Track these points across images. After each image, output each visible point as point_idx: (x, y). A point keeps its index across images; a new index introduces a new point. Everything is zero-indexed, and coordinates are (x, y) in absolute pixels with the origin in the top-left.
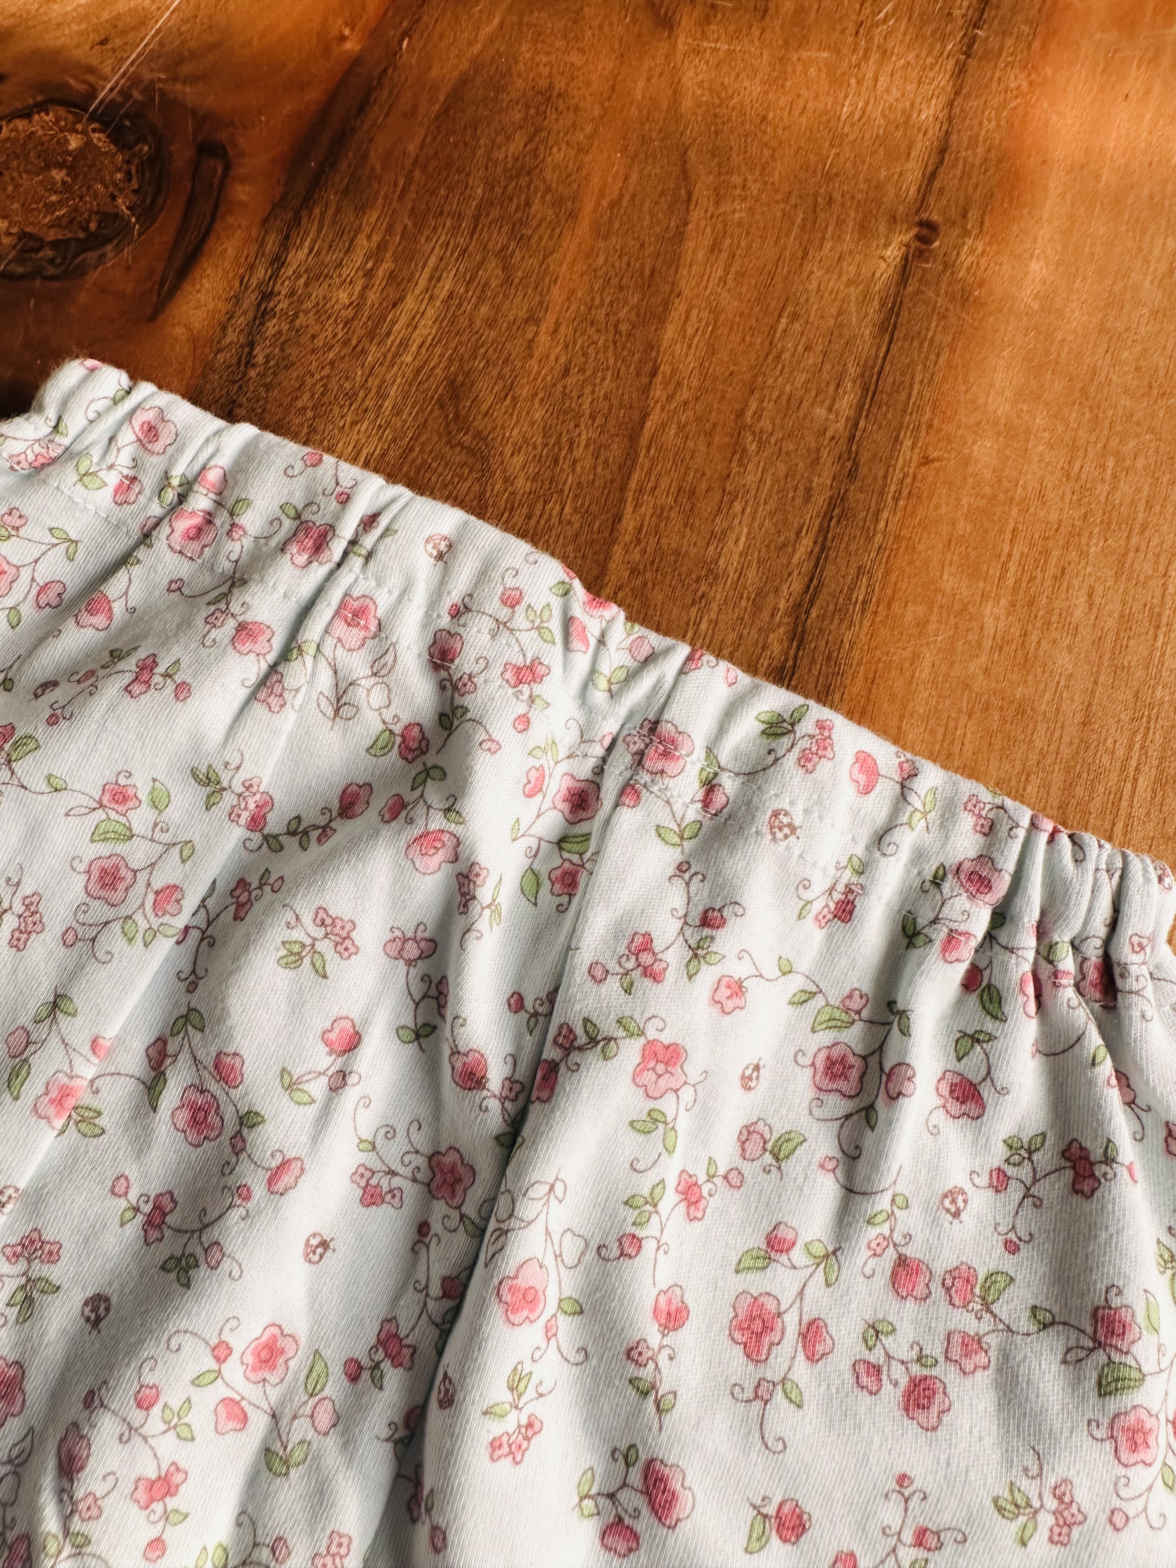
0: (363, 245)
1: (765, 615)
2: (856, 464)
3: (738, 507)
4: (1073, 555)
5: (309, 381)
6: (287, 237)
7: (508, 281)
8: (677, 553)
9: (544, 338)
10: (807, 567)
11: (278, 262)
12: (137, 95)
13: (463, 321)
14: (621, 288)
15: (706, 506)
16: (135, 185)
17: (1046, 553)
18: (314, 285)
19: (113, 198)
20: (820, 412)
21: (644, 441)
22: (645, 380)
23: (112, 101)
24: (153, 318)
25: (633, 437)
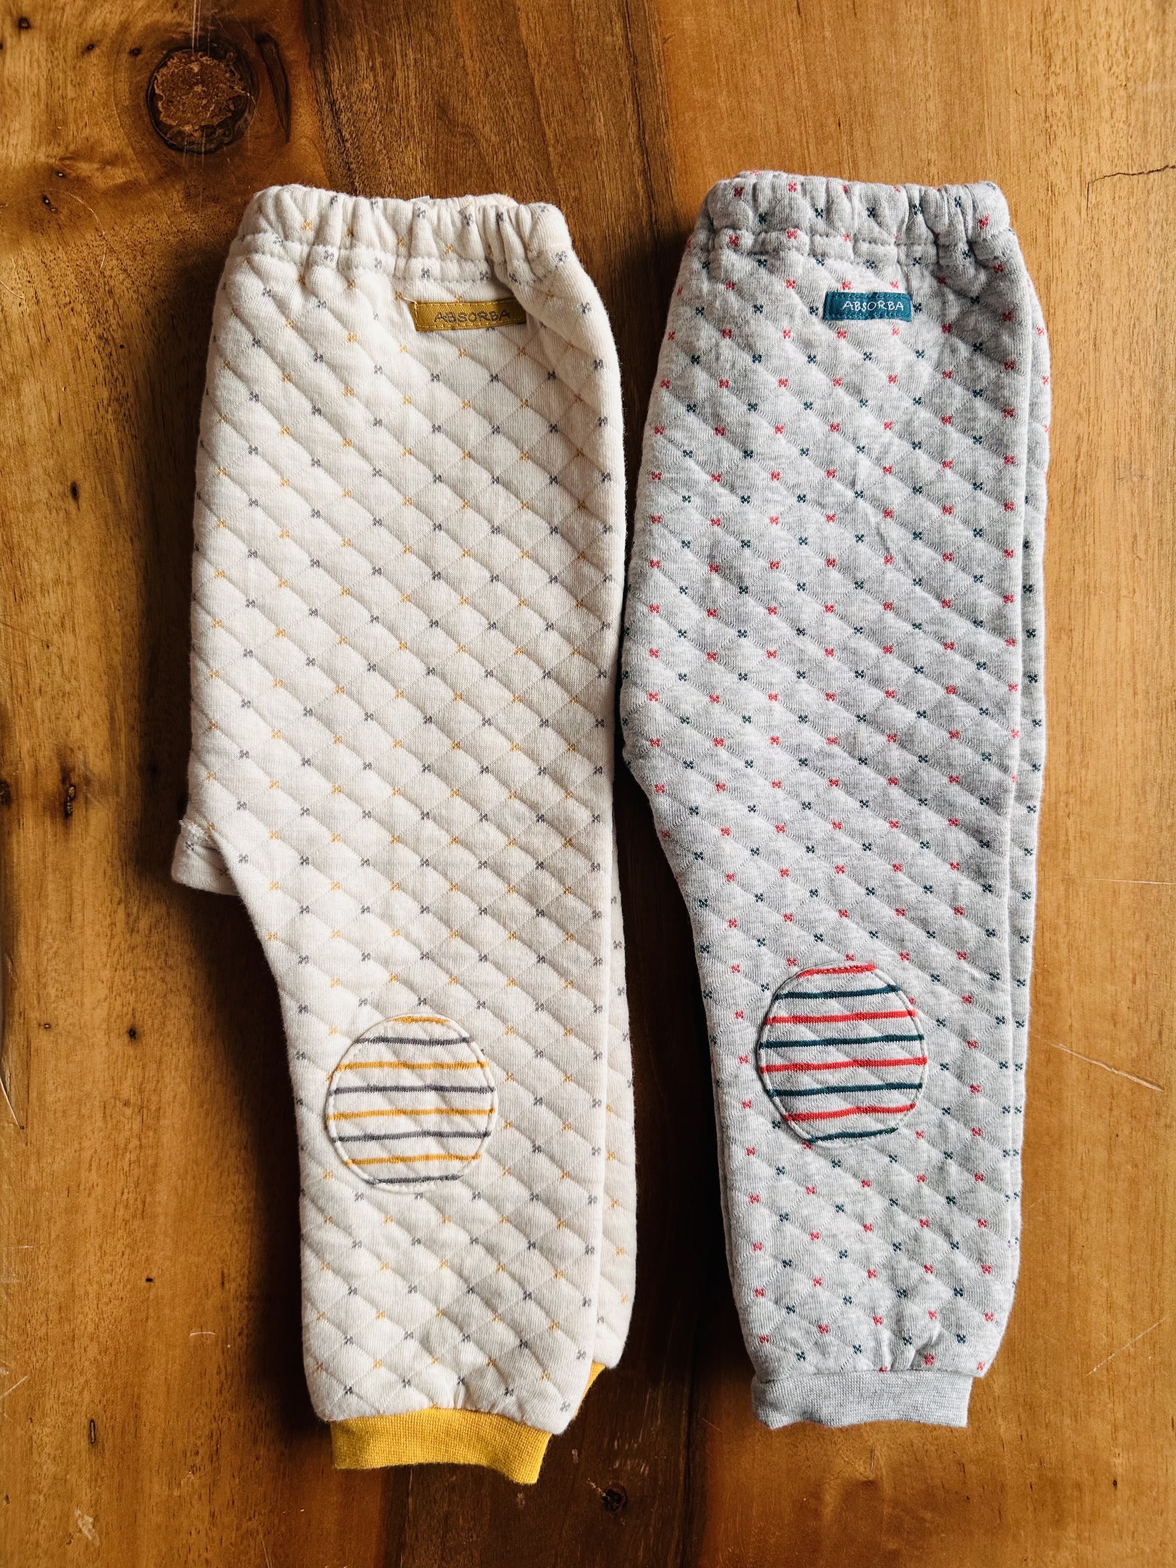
0: (362, 55)
1: (627, 149)
2: (635, 58)
3: (593, 104)
4: (746, 56)
5: (376, 136)
6: (325, 68)
7: (438, 41)
8: (576, 138)
9: (469, 62)
10: (635, 118)
11: (328, 83)
12: (210, 28)
13: (430, 72)
14: (491, 19)
15: (579, 110)
16: (238, 76)
17: (734, 61)
18: (351, 88)
19: (232, 88)
20: (609, 39)
21: (538, 92)
22: (524, 61)
23: (200, 36)
24: (288, 140)
25: (532, 93)
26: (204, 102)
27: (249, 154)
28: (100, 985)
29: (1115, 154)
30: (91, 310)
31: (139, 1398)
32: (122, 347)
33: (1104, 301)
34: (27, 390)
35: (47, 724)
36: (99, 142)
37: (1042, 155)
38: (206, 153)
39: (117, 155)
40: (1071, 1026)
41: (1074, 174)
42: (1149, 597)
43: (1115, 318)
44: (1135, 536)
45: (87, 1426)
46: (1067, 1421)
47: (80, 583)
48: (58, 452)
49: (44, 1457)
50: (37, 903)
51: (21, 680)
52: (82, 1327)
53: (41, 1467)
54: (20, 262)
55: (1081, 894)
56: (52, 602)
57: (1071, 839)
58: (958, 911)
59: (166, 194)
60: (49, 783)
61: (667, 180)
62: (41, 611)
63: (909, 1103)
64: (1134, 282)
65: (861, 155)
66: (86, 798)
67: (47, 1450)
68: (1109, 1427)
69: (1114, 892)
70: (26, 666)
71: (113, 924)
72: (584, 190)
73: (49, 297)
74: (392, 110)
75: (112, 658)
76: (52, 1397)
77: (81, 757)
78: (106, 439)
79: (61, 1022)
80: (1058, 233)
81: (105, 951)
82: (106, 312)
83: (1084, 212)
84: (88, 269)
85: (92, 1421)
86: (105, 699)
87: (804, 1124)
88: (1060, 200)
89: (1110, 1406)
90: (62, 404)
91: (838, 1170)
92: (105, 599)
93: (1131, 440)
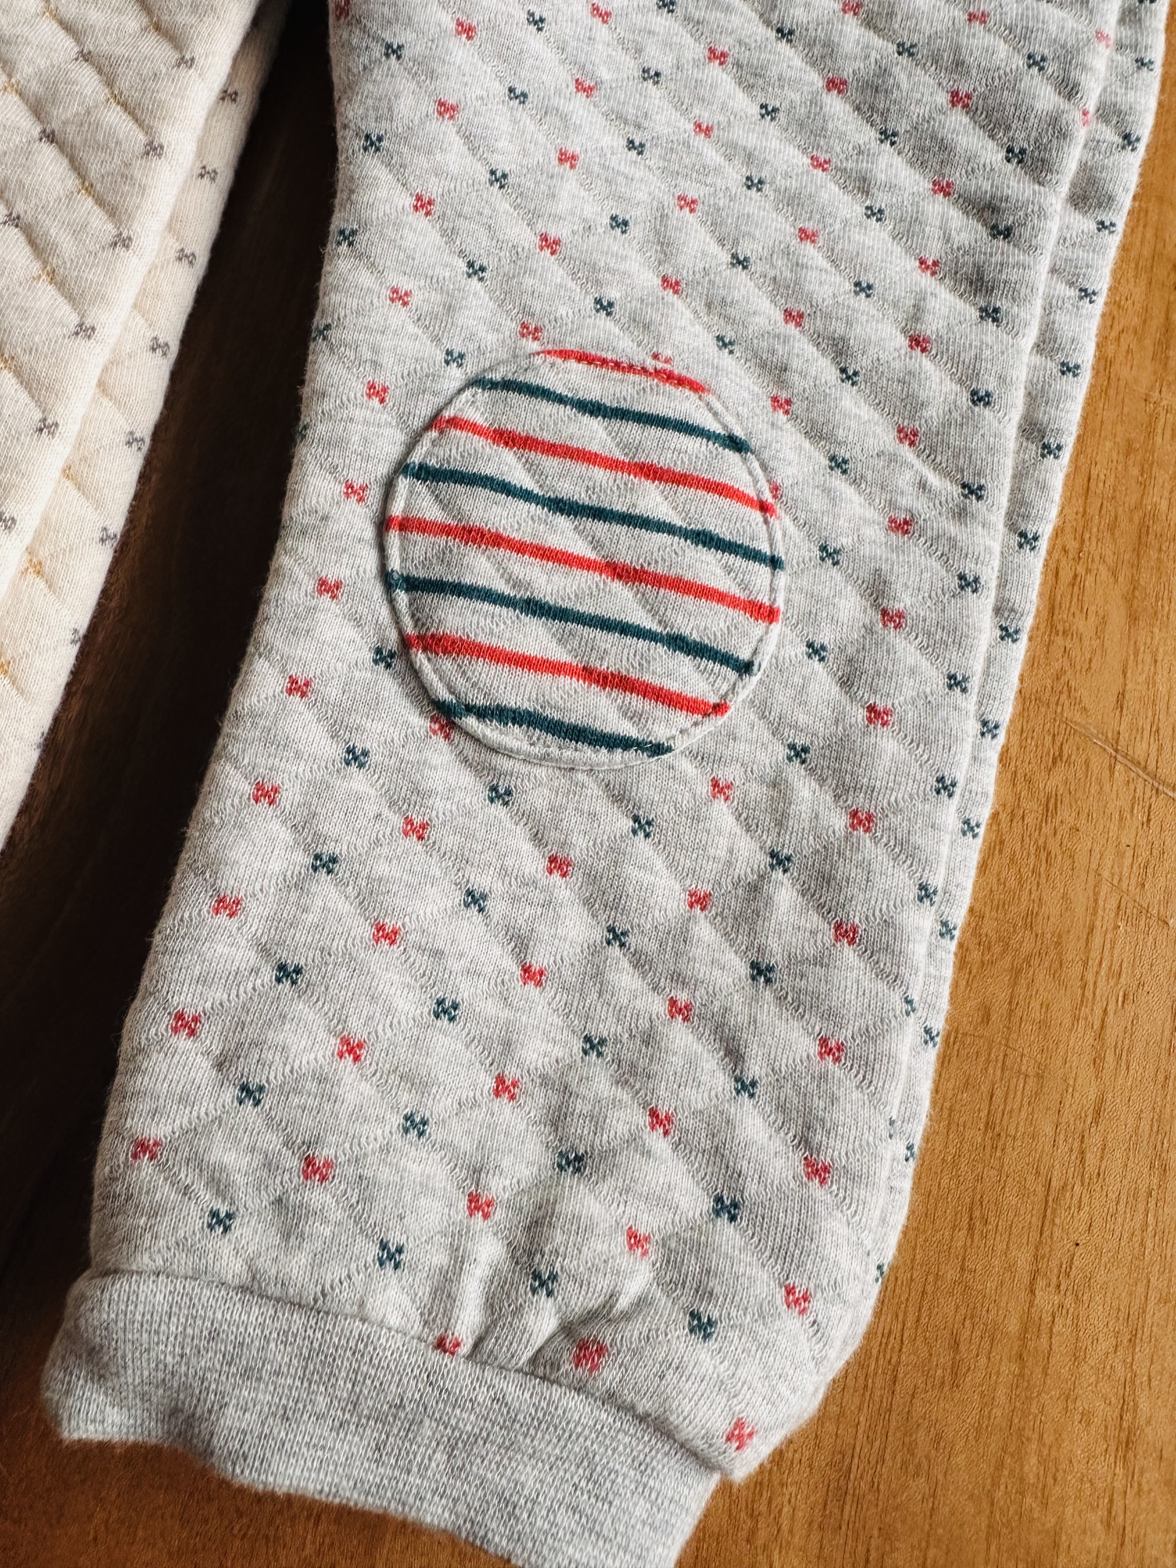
58: (918, 342)
63: (713, 699)
87: (447, 664)
91: (498, 810)
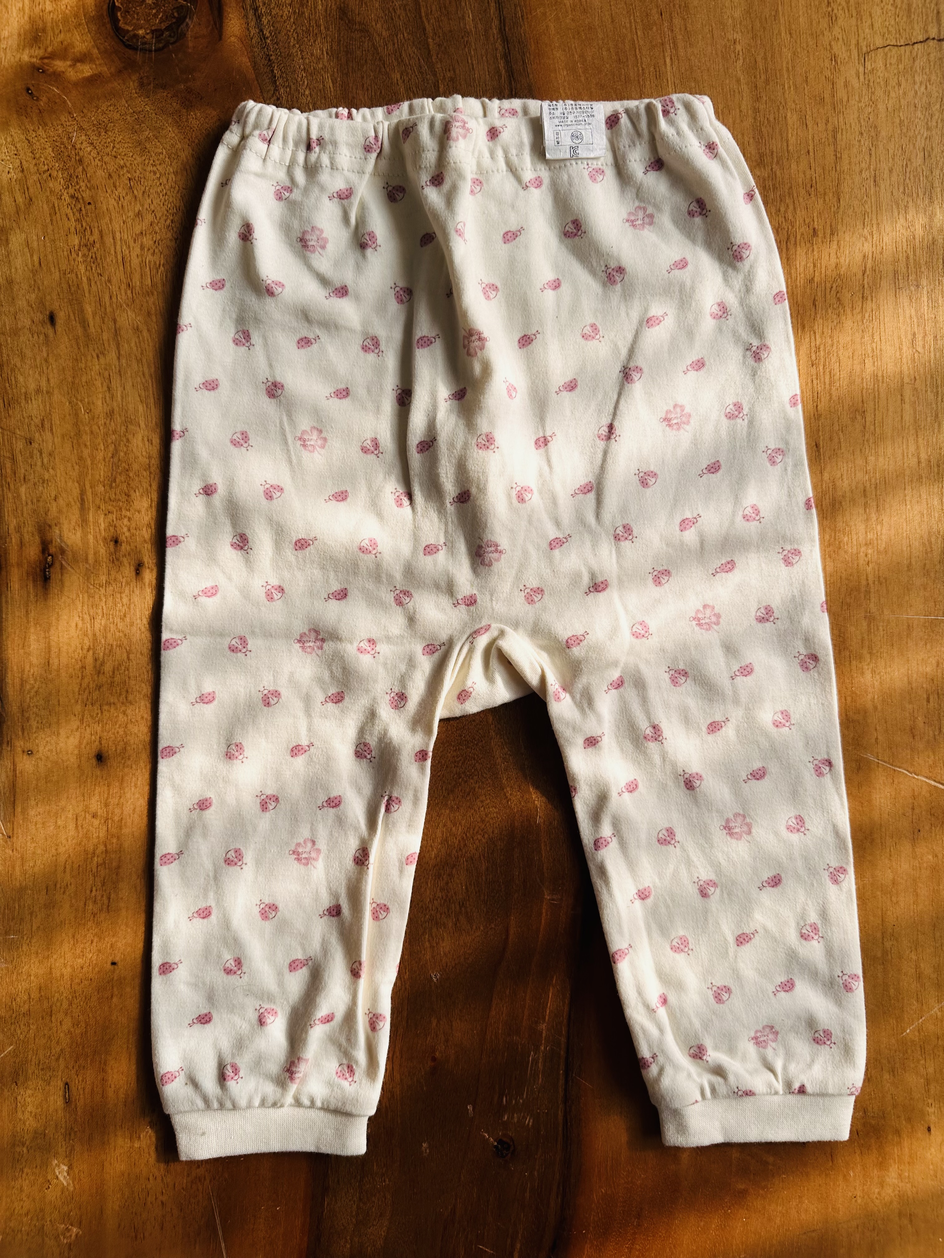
26: (154, 11)
27: (190, 51)
28: (73, 718)
29: (885, 30)
30: (65, 175)
31: (105, 1064)
32: (89, 203)
33: (881, 147)
34: (14, 239)
35: (30, 506)
36: (71, 45)
37: (826, 33)
38: (156, 51)
39: (85, 55)
40: (877, 738)
41: (853, 47)
42: (928, 383)
43: (890, 159)
44: (914, 334)
45: (62, 1089)
46: (886, 1076)
47: (56, 391)
48: (39, 288)
49: (27, 1115)
50: (21, 651)
51: (9, 471)
52: (58, 1004)
53: (24, 1123)
54: (8, 140)
55: (881, 628)
56: (35, 408)
57: (871, 582)
59: (124, 84)
60: (32, 553)
61: (524, 62)
62: (25, 415)
64: (905, 130)
65: (679, 37)
66: (62, 564)
67: (29, 1109)
68: (922, 1080)
69: (909, 626)
70: (13, 459)
71: (83, 667)
72: (457, 71)
73: (32, 166)
74: (303, 13)
75: (82, 452)
76: (33, 1063)
77: (57, 532)
78: (77, 277)
79: (41, 749)
80: (841, 93)
81: (77, 690)
82: (77, 177)
83: (862, 77)
84: (62, 143)
85: (67, 1084)
86: (76, 485)
88: (842, 69)
89: (922, 1062)
90: (42, 249)
92: (77, 404)
93: (908, 257)
